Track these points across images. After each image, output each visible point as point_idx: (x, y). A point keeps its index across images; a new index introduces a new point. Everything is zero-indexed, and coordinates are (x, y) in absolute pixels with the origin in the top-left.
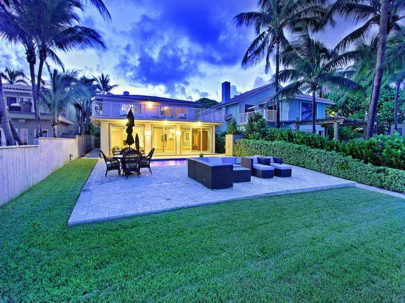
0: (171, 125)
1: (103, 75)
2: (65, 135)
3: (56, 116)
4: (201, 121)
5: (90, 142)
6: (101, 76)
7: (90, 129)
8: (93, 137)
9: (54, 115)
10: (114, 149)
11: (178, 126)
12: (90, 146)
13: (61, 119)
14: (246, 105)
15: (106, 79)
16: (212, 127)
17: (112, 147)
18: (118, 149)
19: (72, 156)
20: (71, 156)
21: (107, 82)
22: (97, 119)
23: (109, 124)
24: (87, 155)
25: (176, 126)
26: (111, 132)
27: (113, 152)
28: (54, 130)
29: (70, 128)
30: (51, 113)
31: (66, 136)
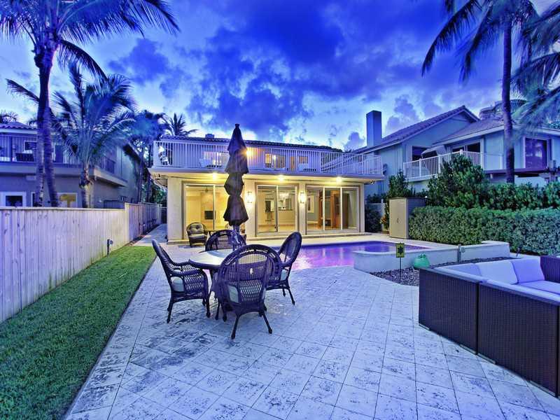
0: (290, 184)
1: (175, 116)
2: (108, 204)
3: (87, 167)
4: (342, 176)
5: (154, 214)
6: (173, 117)
7: (154, 194)
8: (159, 207)
9: (84, 166)
10: (190, 227)
11: (302, 185)
12: (154, 220)
13: (98, 173)
14: (414, 148)
15: (180, 121)
16: (359, 186)
17: (187, 225)
18: (198, 227)
19: (112, 242)
20: (109, 242)
21: (182, 126)
22: (161, 174)
23: (183, 182)
24: (146, 236)
25: (298, 185)
26: (185, 198)
27: (189, 234)
28: (83, 193)
29: (122, 192)
30: (79, 162)
31: (111, 204)
